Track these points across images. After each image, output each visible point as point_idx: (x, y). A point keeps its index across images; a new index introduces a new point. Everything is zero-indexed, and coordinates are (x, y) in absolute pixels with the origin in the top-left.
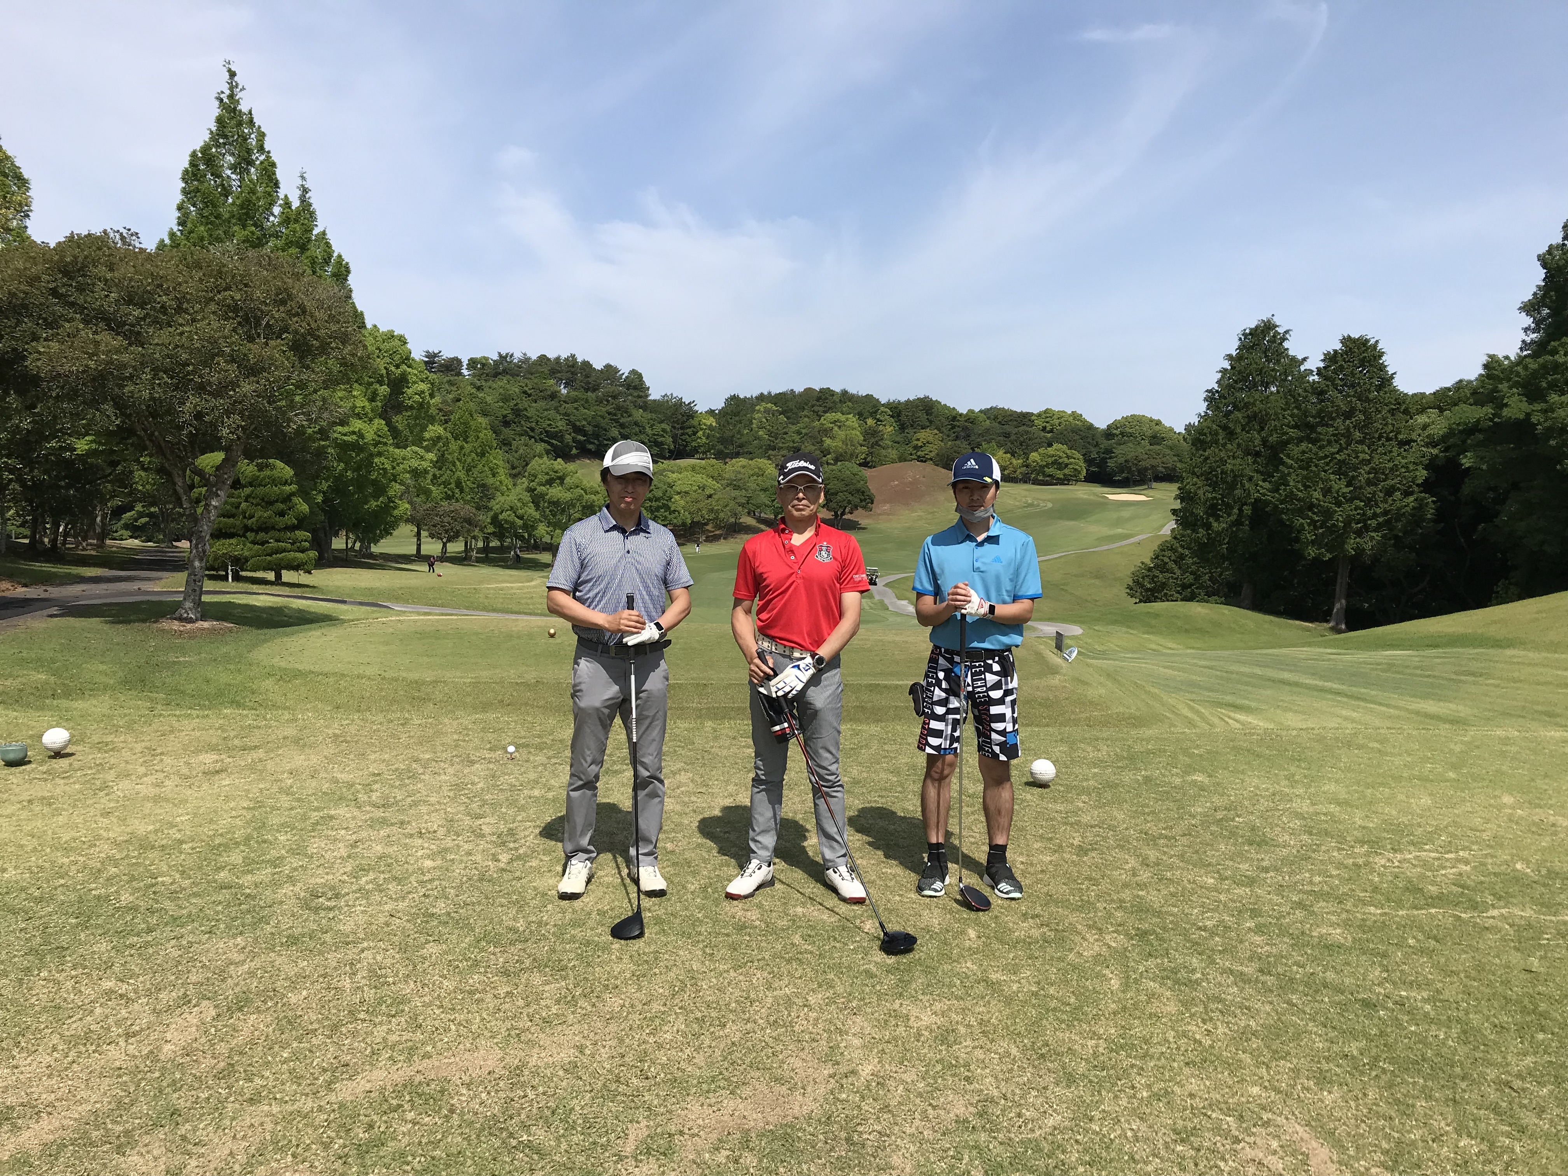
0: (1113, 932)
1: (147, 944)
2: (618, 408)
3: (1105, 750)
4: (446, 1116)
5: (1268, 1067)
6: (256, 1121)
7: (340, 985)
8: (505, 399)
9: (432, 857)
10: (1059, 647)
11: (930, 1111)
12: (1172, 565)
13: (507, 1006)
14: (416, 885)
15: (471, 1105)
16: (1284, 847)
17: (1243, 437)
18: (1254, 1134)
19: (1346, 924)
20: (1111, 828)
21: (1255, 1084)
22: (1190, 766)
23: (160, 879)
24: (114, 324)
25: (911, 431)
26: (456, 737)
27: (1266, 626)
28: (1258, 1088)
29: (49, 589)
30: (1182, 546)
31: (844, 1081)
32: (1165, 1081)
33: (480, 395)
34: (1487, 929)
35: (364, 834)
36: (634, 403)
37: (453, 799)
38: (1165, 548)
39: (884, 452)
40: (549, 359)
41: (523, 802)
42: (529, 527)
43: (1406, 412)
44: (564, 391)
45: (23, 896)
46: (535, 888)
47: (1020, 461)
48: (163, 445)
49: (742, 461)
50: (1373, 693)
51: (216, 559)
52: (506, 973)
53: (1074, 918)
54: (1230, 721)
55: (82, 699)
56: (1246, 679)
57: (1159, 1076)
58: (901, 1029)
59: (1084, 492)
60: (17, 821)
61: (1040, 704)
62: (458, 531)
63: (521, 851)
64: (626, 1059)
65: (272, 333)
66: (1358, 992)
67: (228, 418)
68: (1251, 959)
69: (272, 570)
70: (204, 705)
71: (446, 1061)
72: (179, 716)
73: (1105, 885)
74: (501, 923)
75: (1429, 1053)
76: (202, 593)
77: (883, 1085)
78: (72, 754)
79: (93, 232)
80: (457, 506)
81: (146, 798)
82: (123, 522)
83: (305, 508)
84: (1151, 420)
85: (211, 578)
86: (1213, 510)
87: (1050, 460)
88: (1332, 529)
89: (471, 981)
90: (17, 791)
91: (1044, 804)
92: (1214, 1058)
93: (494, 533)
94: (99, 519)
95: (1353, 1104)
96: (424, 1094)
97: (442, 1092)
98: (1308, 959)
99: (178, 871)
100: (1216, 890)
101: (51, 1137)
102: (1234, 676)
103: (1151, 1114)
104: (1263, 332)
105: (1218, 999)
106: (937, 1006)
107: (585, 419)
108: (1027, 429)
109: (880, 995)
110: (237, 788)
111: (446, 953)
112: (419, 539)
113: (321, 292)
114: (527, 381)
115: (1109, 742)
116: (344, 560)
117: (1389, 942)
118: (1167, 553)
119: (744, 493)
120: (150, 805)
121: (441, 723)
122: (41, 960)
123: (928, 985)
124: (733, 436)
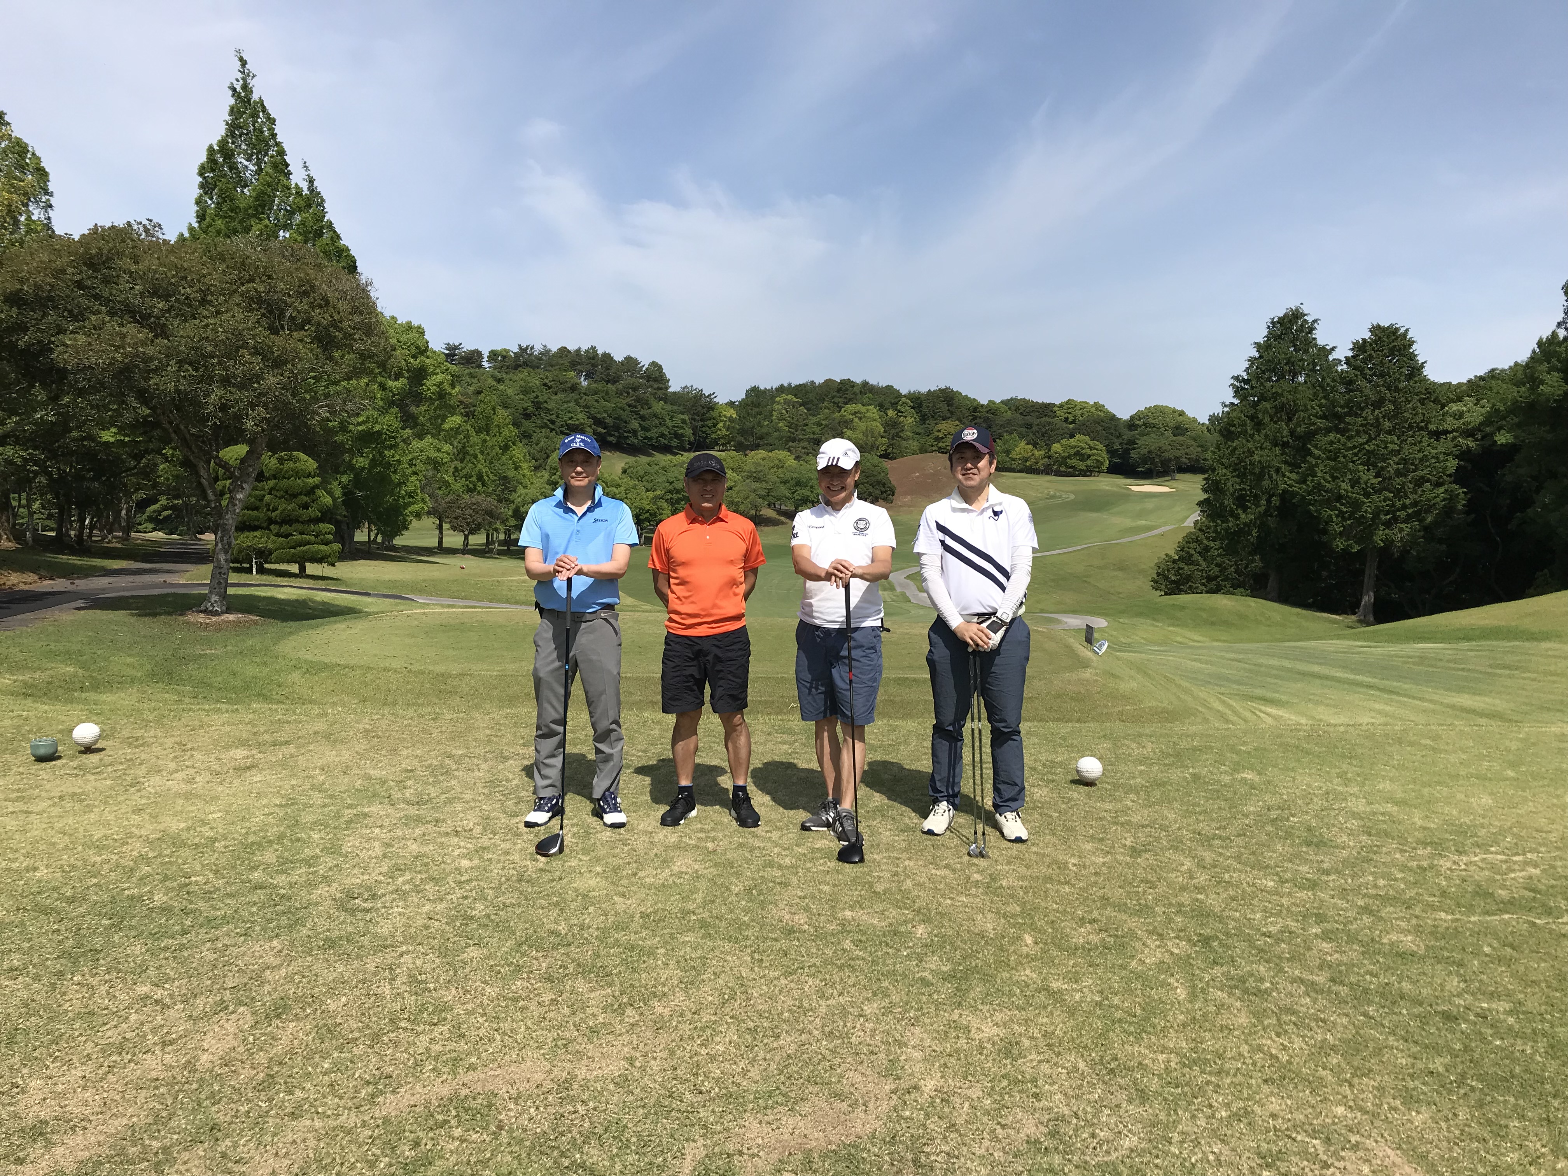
0: (1176, 938)
1: (182, 948)
2: (638, 400)
3: (1149, 749)
4: (494, 1133)
5: (1351, 1086)
6: (298, 1137)
7: (380, 991)
8: (525, 391)
9: (468, 856)
10: (1089, 640)
11: (999, 1130)
12: (1196, 557)
13: (552, 1015)
14: (453, 885)
15: (520, 1121)
16: (1344, 848)
17: (1270, 428)
18: (1343, 1158)
19: (1418, 931)
20: (1163, 828)
21: (1339, 1103)
22: (1238, 763)
23: (193, 879)
24: (140, 318)
25: (932, 422)
26: (488, 732)
27: (1294, 618)
28: (1343, 1108)
29: (76, 581)
30: (1207, 538)
31: (907, 1097)
32: (1243, 1100)
33: (501, 387)
34: (1564, 935)
35: (399, 833)
36: (654, 395)
37: (488, 796)
38: (1190, 539)
39: (904, 443)
40: (569, 352)
43: (1436, 401)
44: (585, 383)
45: (55, 895)
47: (1042, 452)
48: (188, 436)
49: (762, 453)
50: (1406, 686)
51: (240, 552)
52: (549, 979)
53: (1132, 922)
54: (1262, 715)
55: (111, 691)
56: (1274, 672)
57: (1237, 1094)
58: (962, 1041)
59: (1106, 483)
60: (49, 817)
61: (1072, 698)
62: (479, 524)
64: (679, 1072)
65: (297, 325)
66: (1437, 1004)
67: (253, 410)
68: (1321, 968)
69: (296, 562)
70: (231, 698)
71: (492, 1073)
72: (208, 711)
73: (1162, 888)
74: (542, 926)
75: (1517, 1070)
76: (227, 585)
77: (947, 1101)
78: (103, 750)
79: (116, 224)
80: (479, 498)
81: (177, 795)
82: (147, 515)
83: (328, 500)
84: (1174, 411)
85: (237, 570)
86: (1241, 501)
87: (1072, 451)
88: (1360, 521)
89: (514, 987)
90: (48, 787)
91: (1092, 803)
92: (1293, 1076)
94: (124, 512)
95: (1443, 1125)
96: (470, 1109)
97: (490, 1106)
98: (1381, 969)
99: (211, 870)
100: (1278, 894)
101: (87, 1154)
102: (1262, 669)
103: (1232, 1136)
104: (1290, 321)
105: (1290, 1011)
106: (998, 1017)
107: (605, 411)
108: (1049, 420)
109: (938, 1005)
110: (269, 785)
111: (487, 958)
112: (441, 532)
113: (344, 283)
114: (547, 373)
115: (1153, 739)
116: (366, 553)
117: (1464, 949)
118: (1194, 545)
119: (764, 485)
120: (181, 802)
121: (473, 718)
122: (74, 963)
123: (987, 994)
124: (753, 427)
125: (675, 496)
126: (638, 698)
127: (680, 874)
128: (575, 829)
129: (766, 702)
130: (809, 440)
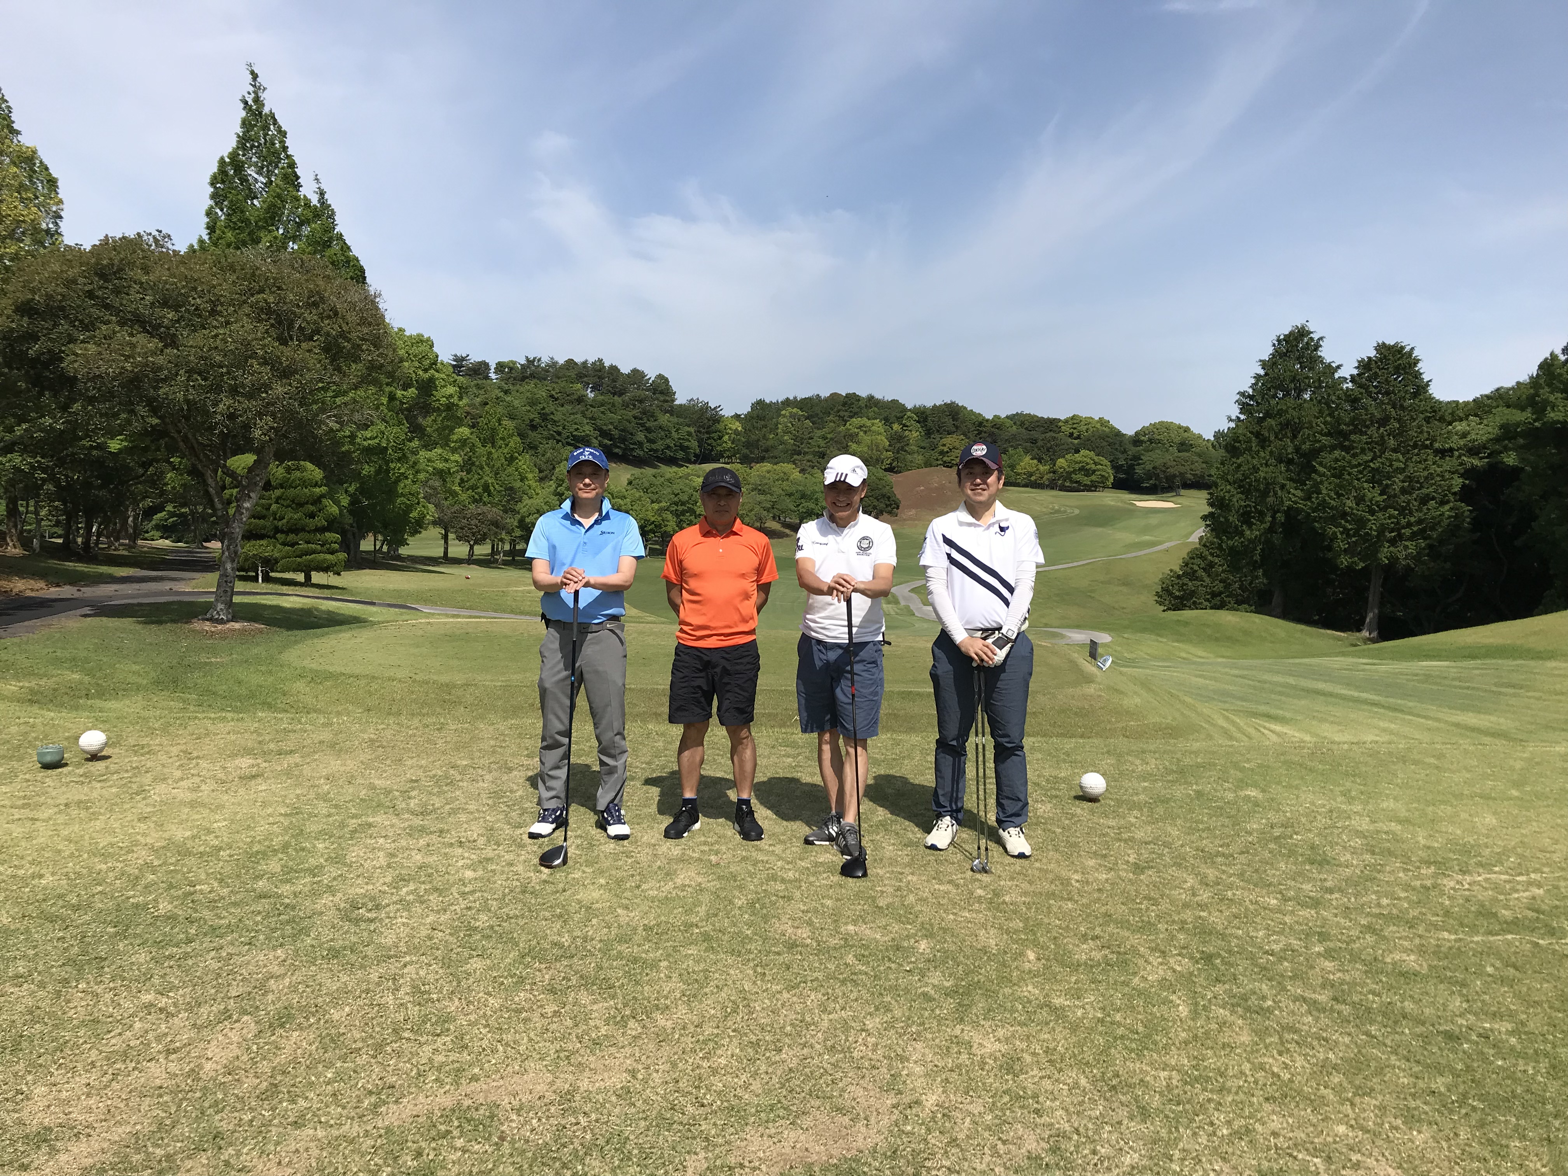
0: (1179, 955)
1: (186, 956)
2: (644, 412)
3: (1152, 765)
4: (496, 1144)
5: (1353, 1104)
6: (301, 1146)
7: (383, 1001)
8: (532, 403)
9: (472, 867)
10: (1093, 655)
11: (1000, 1145)
12: (1201, 573)
13: (555, 1026)
14: (457, 896)
15: (522, 1132)
16: (1347, 867)
17: (1275, 445)
19: (1421, 950)
20: (1166, 845)
21: (1340, 1122)
22: (1242, 780)
23: (198, 887)
24: (140, 323)
25: (937, 436)
26: (492, 743)
27: (1298, 635)
28: (1344, 1127)
29: (83, 588)
30: (1212, 554)
31: (908, 1111)
32: (1245, 1118)
33: (508, 399)
35: (403, 843)
36: (660, 407)
37: (492, 807)
38: (1195, 555)
39: (909, 457)
40: (576, 364)
43: (1442, 419)
44: (591, 395)
45: (61, 903)
46: (579, 902)
47: (1047, 467)
48: (196, 446)
49: (767, 466)
50: (1411, 704)
51: (246, 560)
52: (552, 991)
53: (1135, 939)
54: (1266, 732)
55: (116, 699)
56: (1279, 689)
57: (1238, 1112)
58: (964, 1057)
59: (1111, 499)
60: (55, 825)
61: (1076, 714)
62: (485, 534)
64: (681, 1084)
65: (305, 335)
66: (1439, 1024)
67: (261, 420)
68: (1323, 986)
69: (302, 571)
70: (238, 708)
71: (495, 1084)
72: (214, 719)
73: (1165, 905)
74: (545, 937)
75: (1519, 1090)
76: (233, 593)
77: (949, 1116)
78: (109, 757)
79: (127, 235)
80: (485, 509)
81: (183, 803)
82: (154, 522)
83: (335, 509)
84: (1180, 427)
85: (243, 578)
86: (1246, 518)
87: (1077, 466)
88: (1366, 537)
89: (517, 999)
90: (54, 794)
91: (1096, 820)
92: (1295, 1094)
94: (131, 519)
95: (1444, 1144)
96: (473, 1119)
97: (492, 1117)
98: (1383, 988)
99: (216, 879)
100: (1280, 911)
101: (90, 1161)
102: (1267, 686)
103: (1233, 1154)
104: (1296, 339)
105: (1293, 1029)
106: (1000, 1033)
107: (611, 423)
108: (1054, 435)
109: (940, 1020)
110: (274, 794)
111: (490, 969)
112: (446, 542)
113: (354, 296)
114: (554, 385)
115: (1157, 755)
116: (372, 562)
117: (1467, 969)
118: (1198, 561)
119: (769, 497)
120: (186, 810)
121: (477, 729)
122: (79, 971)
123: (989, 1010)
124: (758, 440)
125: (680, 508)
126: (642, 710)
127: (683, 887)
128: (579, 841)
129: (770, 715)
130: (815, 454)
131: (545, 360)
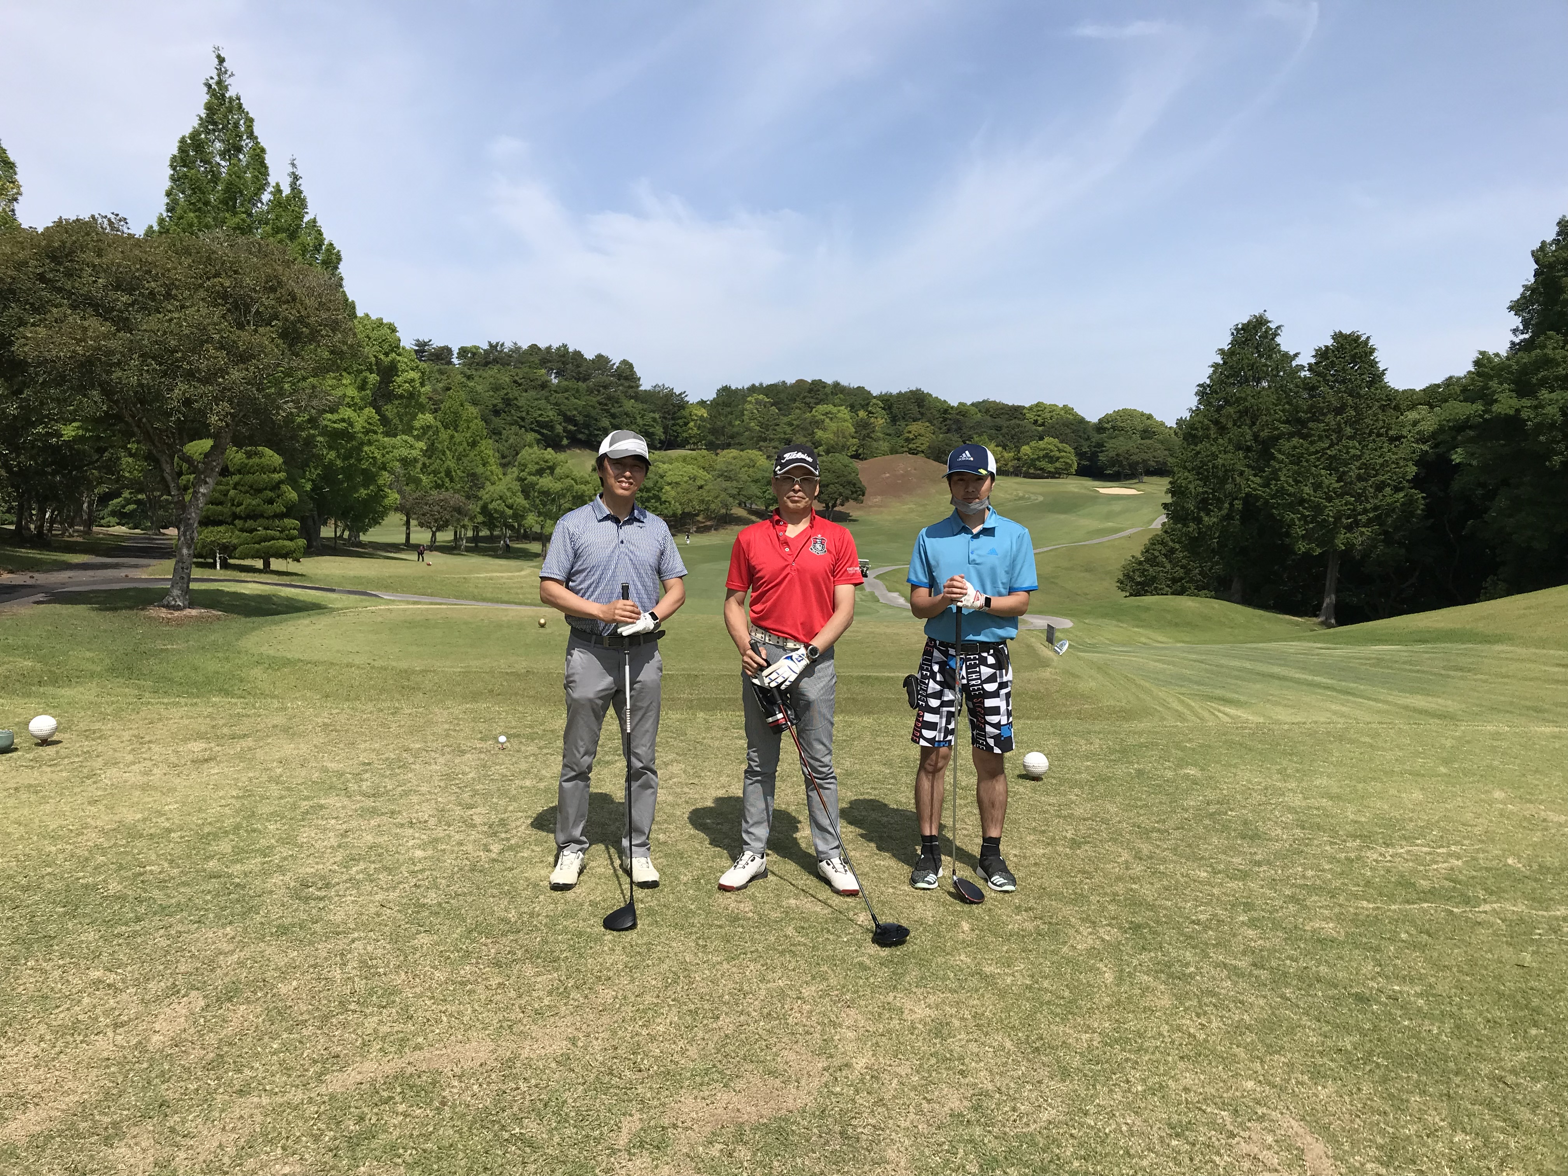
0: (1107, 925)
1: (136, 934)
2: (609, 398)
3: (1097, 744)
4: (437, 1109)
5: (1262, 1062)
6: (246, 1113)
7: (330, 975)
8: (496, 388)
9: (423, 846)
10: (1050, 640)
11: (925, 1106)
12: (1162, 559)
13: (499, 997)
14: (406, 875)
15: (463, 1097)
16: (1277, 841)
17: (1234, 432)
18: (1249, 1129)
19: (1339, 918)
20: (1104, 821)
21: (1249, 1078)
22: (1182, 759)
23: (148, 868)
24: (102, 310)
25: (903, 423)
26: (446, 726)
27: (1256, 620)
28: (1253, 1083)
29: (36, 575)
30: (1173, 540)
31: (839, 1074)
32: (1159, 1076)
33: (471, 384)
34: (1480, 923)
35: (354, 824)
36: (625, 393)
37: (444, 789)
38: (1156, 541)
39: (875, 444)
40: (539, 349)
41: (514, 792)
42: (519, 516)
43: (1397, 408)
44: (555, 381)
45: (10, 884)
46: (527, 879)
47: (1013, 454)
48: (151, 431)
49: (734, 452)
50: (1362, 687)
51: (204, 546)
52: (498, 964)
53: (1068, 911)
54: (1220, 715)
55: (69, 686)
56: (1236, 673)
57: (1153, 1070)
58: (895, 1022)
59: (1074, 485)
60: (4, 808)
61: (1032, 697)
62: (447, 521)
63: (513, 842)
64: (619, 1051)
65: (263, 320)
66: (1351, 987)
67: (217, 405)
68: (1244, 953)
69: (260, 557)
70: (192, 693)
71: (438, 1052)
72: (167, 704)
73: (1098, 879)
74: (492, 913)
75: (1423, 1048)
76: (190, 580)
77: (877, 1078)
78: (59, 742)
79: (81, 217)
80: (446, 495)
81: (134, 787)
82: (110, 509)
83: (293, 496)
84: (1143, 414)
85: (200, 565)
86: (1204, 504)
87: (1041, 454)
88: (1323, 524)
89: (462, 972)
91: (1037, 797)
92: (1208, 1053)
93: (484, 523)
94: (85, 505)
95: (1347, 1099)
96: (415, 1085)
97: (434, 1083)
98: (1301, 953)
99: (166, 860)
100: (1210, 884)
101: (38, 1128)
102: (1224, 670)
103: (1146, 1108)
104: (1255, 327)
105: (1212, 993)
106: (931, 999)
107: (575, 409)
108: (1018, 422)
109: (874, 988)
110: (226, 777)
111: (437, 944)
112: (408, 528)
114: (518, 371)
115: (1101, 736)
116: (333, 549)
117: (1382, 936)
118: (1157, 547)
119: (735, 484)
120: (138, 793)
121: (431, 713)
122: (28, 949)
123: (922, 978)
124: (724, 427)
129: (729, 699)
130: (780, 440)
131: (509, 345)
